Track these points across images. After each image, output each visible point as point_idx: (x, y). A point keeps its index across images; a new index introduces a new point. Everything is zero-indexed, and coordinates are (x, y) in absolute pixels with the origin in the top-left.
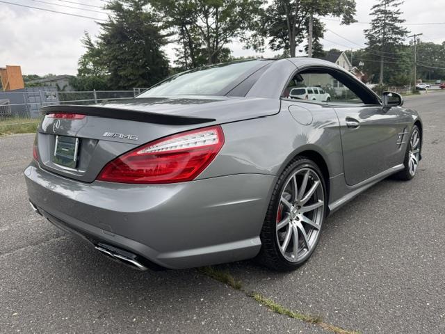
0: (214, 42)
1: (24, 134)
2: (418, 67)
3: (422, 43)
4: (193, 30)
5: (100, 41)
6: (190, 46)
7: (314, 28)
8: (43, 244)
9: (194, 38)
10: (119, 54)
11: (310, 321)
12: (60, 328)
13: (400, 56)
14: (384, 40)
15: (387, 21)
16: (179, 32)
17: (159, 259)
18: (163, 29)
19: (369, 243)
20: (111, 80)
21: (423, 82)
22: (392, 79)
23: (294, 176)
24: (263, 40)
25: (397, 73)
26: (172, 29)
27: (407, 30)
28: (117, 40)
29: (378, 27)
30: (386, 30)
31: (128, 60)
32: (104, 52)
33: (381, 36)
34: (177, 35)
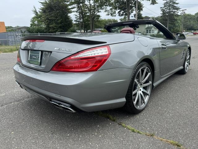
0: (93, 12)
1: (7, 53)
2: (184, 25)
3: (186, 14)
4: (83, 6)
5: (41, 11)
6: (82, 14)
7: (138, 6)
8: (22, 101)
9: (84, 10)
10: (49, 17)
11: (149, 135)
12: (34, 139)
13: (176, 20)
14: (169, 12)
15: (171, 4)
16: (77, 7)
17: (81, 107)
18: (70, 5)
19: (171, 101)
20: (46, 29)
21: (186, 31)
22: (172, 30)
23: (140, 70)
24: (115, 11)
25: (174, 27)
26: (74, 6)
27: (180, 8)
28: (49, 10)
29: (167, 6)
30: (170, 7)
31: (54, 20)
32: (43, 16)
33: (168, 10)
34: (76, 8)
